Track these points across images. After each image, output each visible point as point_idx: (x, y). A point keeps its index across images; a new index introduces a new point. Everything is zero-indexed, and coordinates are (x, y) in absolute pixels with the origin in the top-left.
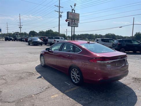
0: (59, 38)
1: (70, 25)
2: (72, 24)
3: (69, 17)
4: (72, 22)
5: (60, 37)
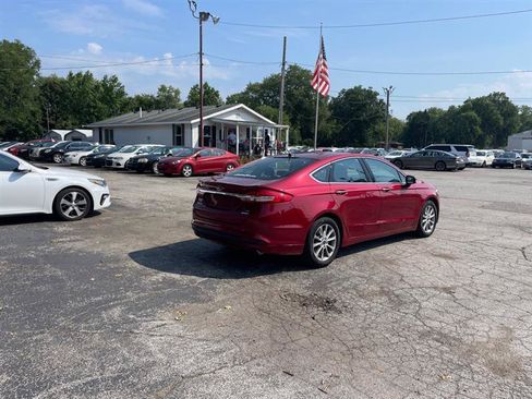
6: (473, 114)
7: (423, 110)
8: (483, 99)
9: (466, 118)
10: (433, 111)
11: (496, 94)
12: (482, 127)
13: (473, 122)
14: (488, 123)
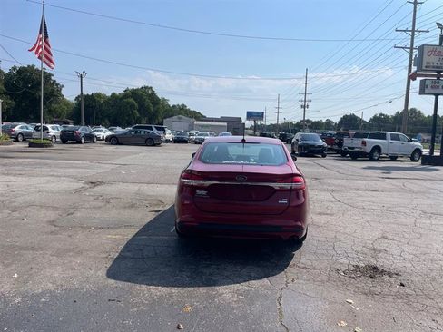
0: (383, 137)
1: (426, 91)
2: (438, 87)
3: (424, 64)
4: (438, 78)
5: (389, 133)
6: (131, 100)
7: (90, 94)
8: (137, 89)
9: (128, 103)
10: (98, 95)
11: (146, 88)
12: (139, 110)
13: (132, 106)
14: (143, 108)
